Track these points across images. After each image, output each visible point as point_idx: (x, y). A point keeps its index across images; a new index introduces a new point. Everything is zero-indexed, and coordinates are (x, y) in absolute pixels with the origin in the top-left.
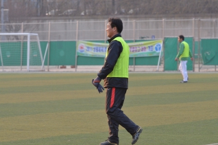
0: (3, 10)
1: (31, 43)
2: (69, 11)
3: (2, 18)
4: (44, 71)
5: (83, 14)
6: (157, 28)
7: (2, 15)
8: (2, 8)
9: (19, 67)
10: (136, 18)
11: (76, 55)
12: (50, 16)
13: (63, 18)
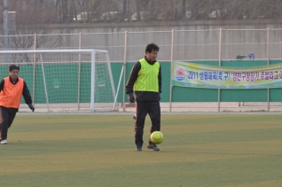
0: (6, 13)
1: (97, 65)
2: (112, 13)
3: (5, 26)
4: (117, 111)
5: (134, 18)
6: (259, 41)
7: (6, 20)
8: (5, 9)
9: (76, 105)
10: (223, 25)
11: (171, 85)
12: (81, 22)
13: (102, 25)
